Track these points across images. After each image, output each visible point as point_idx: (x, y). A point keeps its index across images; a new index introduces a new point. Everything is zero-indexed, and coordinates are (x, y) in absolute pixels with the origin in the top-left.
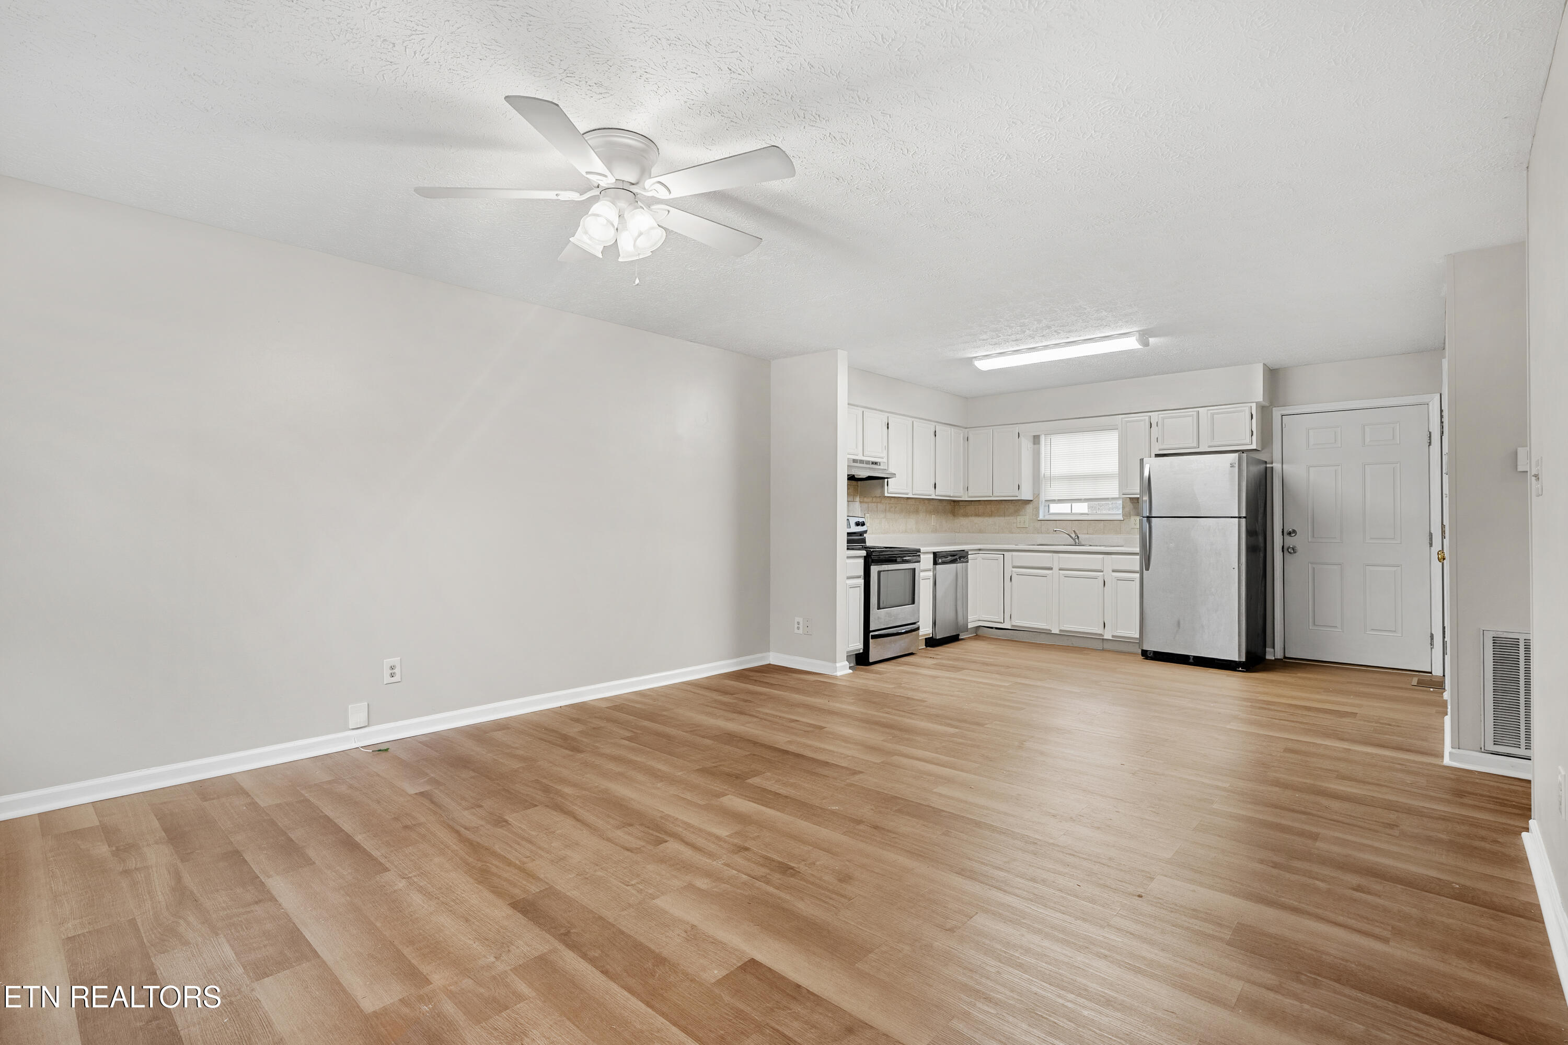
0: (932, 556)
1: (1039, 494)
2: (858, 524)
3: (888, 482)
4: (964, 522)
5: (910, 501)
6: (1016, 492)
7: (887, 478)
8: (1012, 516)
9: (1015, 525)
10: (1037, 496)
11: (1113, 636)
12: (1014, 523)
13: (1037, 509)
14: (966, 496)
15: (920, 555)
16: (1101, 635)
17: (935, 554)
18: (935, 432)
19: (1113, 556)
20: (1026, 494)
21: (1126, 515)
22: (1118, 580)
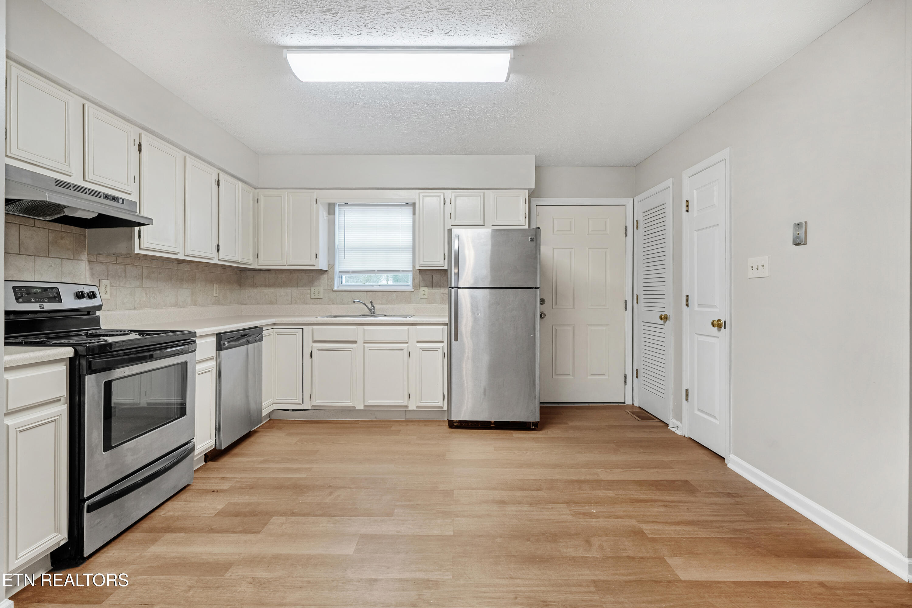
0: (214, 339)
1: (334, 265)
2: (80, 296)
3: (139, 232)
4: (252, 292)
5: (182, 267)
6: (314, 262)
7: (140, 224)
8: (306, 287)
9: (309, 296)
10: (332, 266)
11: (417, 407)
12: (308, 294)
13: (332, 280)
14: (256, 264)
15: (195, 341)
16: (407, 407)
17: (219, 336)
18: (218, 181)
19: (418, 327)
20: (322, 265)
21: (416, 286)
22: (422, 350)
